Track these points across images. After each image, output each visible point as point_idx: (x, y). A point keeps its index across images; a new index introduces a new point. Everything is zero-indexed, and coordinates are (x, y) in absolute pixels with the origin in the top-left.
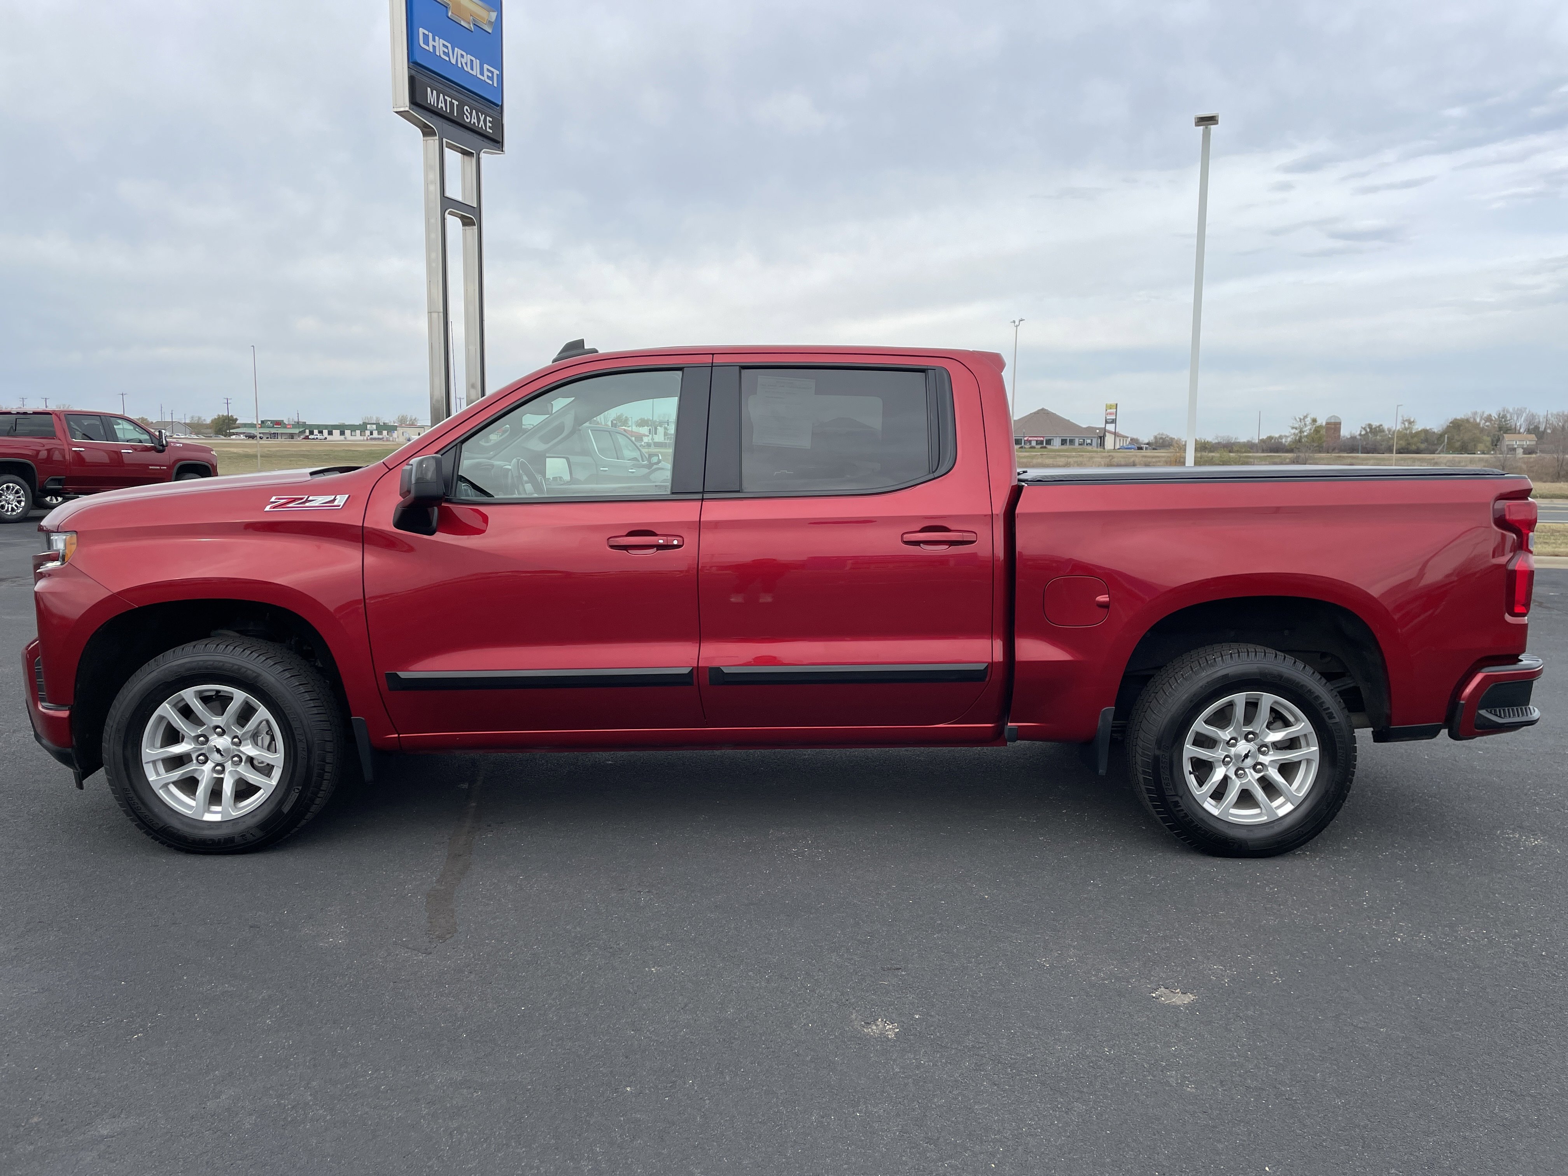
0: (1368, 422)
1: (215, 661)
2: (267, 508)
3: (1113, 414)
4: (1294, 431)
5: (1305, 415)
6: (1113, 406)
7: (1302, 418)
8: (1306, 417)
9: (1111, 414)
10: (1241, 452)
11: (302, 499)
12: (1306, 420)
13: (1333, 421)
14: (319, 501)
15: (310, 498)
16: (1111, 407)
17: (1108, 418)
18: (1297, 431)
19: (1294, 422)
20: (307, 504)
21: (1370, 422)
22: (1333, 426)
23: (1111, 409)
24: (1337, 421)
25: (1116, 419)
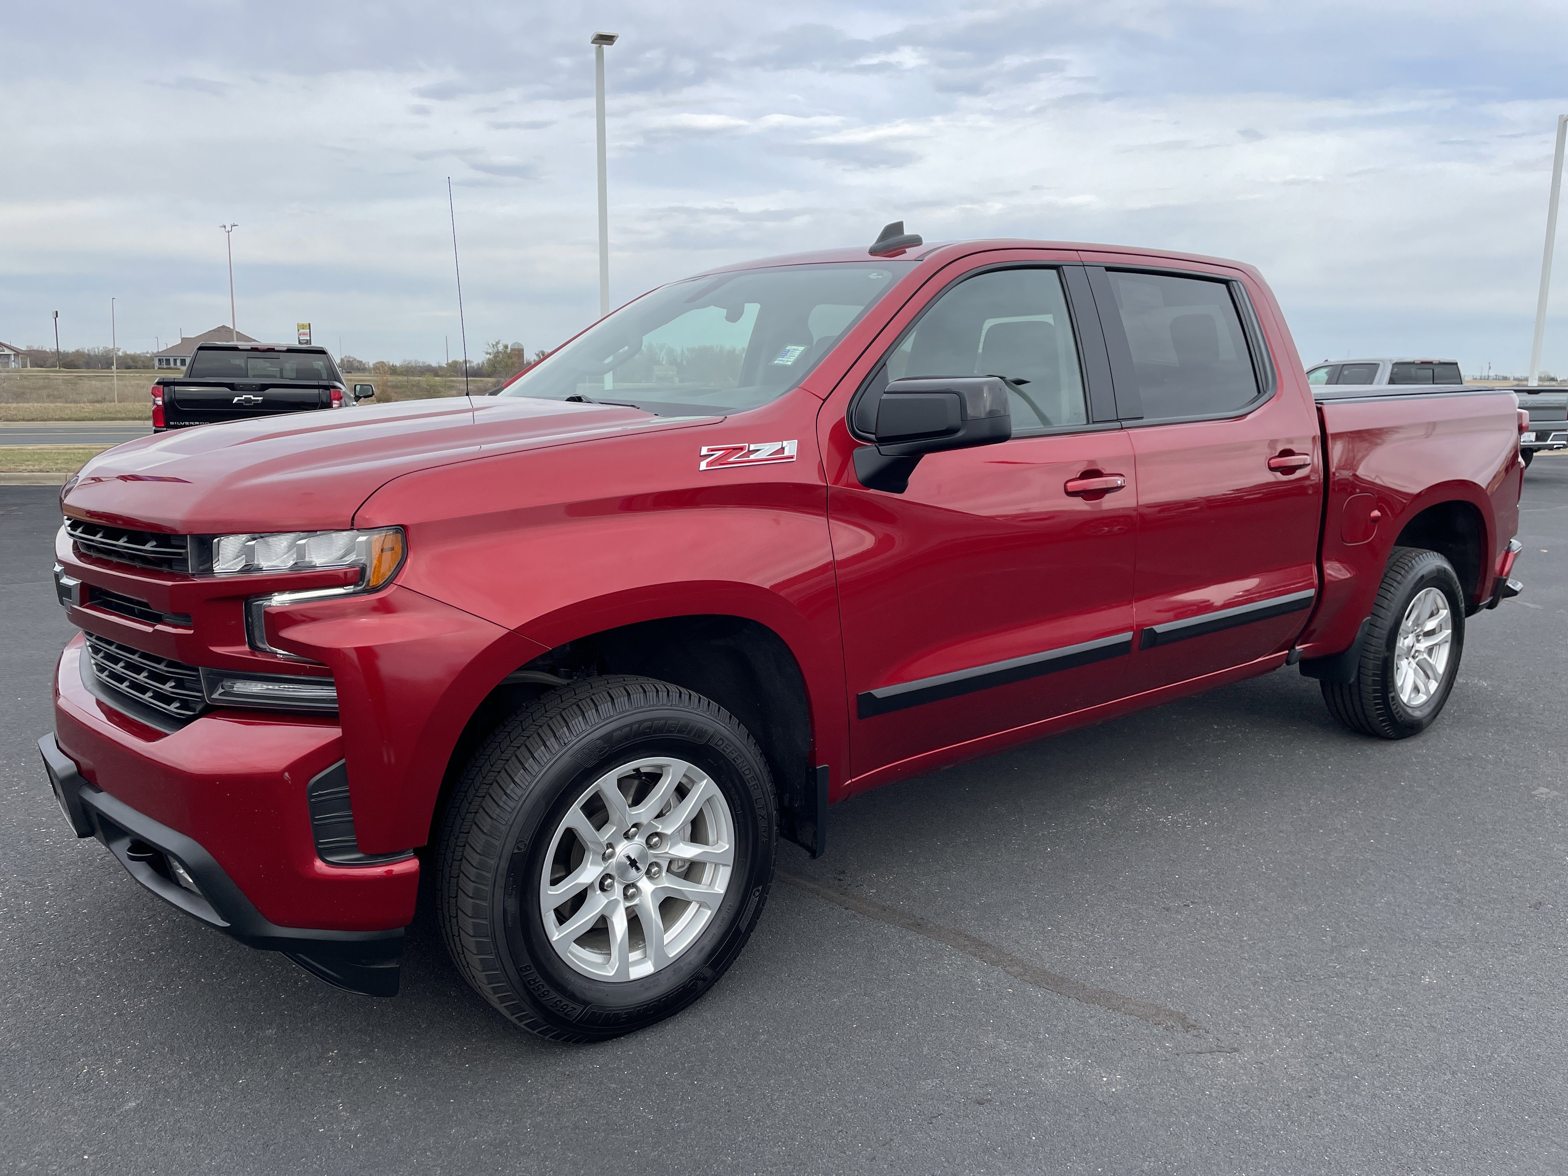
0: (540, 350)
1: (652, 720)
2: (703, 466)
3: (307, 334)
4: (488, 356)
5: (497, 341)
6: (306, 326)
7: (495, 344)
8: (498, 343)
9: (304, 334)
10: (446, 377)
11: (742, 449)
12: (498, 346)
13: (516, 347)
14: (765, 450)
15: (752, 447)
16: (303, 327)
17: (301, 338)
18: (491, 357)
19: (488, 347)
20: (752, 457)
21: (542, 349)
22: (517, 353)
23: (303, 329)
24: (520, 348)
25: (310, 340)
